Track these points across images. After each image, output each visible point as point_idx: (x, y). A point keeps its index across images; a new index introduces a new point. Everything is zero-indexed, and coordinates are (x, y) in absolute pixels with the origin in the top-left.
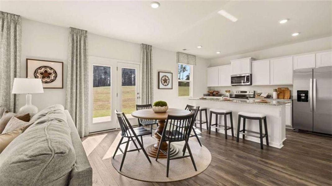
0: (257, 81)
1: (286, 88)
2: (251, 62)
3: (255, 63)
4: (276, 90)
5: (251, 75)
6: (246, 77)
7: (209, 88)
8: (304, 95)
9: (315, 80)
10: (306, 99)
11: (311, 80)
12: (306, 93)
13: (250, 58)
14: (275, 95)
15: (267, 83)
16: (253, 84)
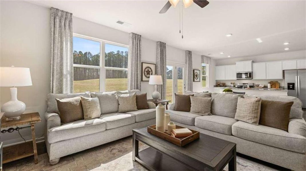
0: (256, 76)
1: (276, 81)
2: (252, 64)
3: (255, 65)
4: (270, 83)
5: (252, 72)
6: (248, 74)
7: (217, 81)
8: (292, 86)
9: (298, 77)
10: (293, 88)
11: (296, 77)
12: (293, 84)
13: (252, 61)
14: (269, 86)
15: (265, 78)
16: (254, 78)
